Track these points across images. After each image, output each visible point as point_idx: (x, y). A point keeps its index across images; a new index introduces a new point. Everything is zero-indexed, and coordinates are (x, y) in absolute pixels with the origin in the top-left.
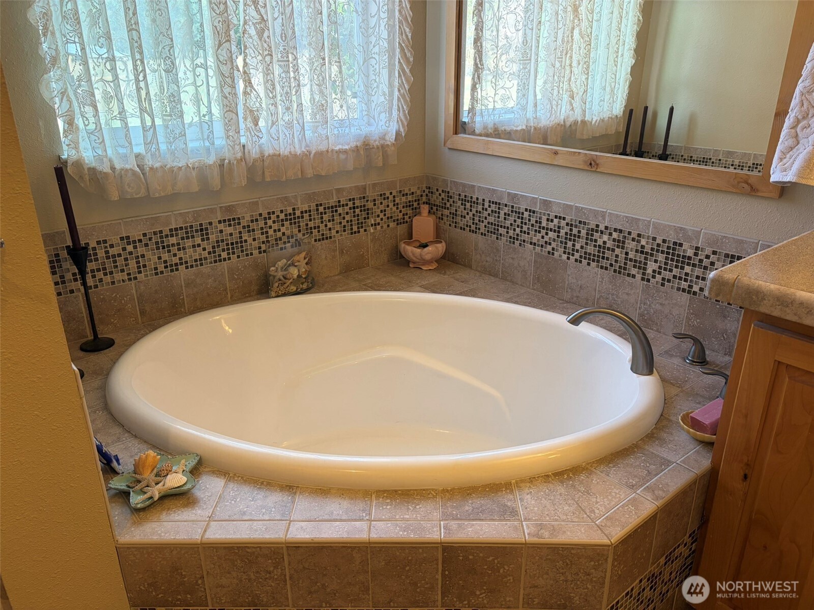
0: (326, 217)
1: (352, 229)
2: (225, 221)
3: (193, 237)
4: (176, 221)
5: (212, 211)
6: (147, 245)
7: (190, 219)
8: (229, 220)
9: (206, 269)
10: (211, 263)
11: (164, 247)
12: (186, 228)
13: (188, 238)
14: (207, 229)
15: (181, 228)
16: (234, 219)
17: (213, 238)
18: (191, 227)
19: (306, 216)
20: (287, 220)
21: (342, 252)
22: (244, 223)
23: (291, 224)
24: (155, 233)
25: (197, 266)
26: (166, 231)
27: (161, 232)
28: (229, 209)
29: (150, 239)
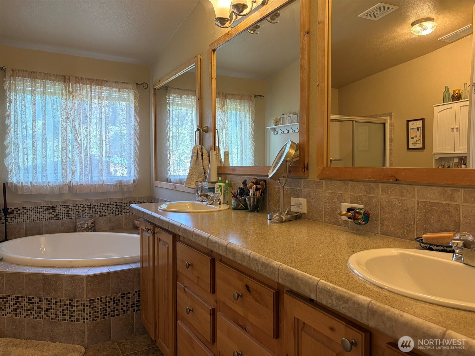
0: (104, 208)
1: (115, 213)
2: (62, 206)
3: (49, 210)
4: (44, 204)
5: (58, 202)
6: (31, 211)
7: (49, 204)
8: (64, 206)
9: (53, 221)
10: (55, 220)
11: (38, 212)
12: (47, 207)
13: (47, 210)
14: (55, 208)
15: (45, 207)
16: (66, 205)
17: (57, 211)
18: (49, 206)
19: (96, 207)
20: (87, 208)
21: (110, 222)
22: (70, 207)
23: (89, 209)
24: (35, 207)
25: (49, 220)
26: (39, 207)
27: (37, 207)
28: (65, 202)
29: (33, 209)
